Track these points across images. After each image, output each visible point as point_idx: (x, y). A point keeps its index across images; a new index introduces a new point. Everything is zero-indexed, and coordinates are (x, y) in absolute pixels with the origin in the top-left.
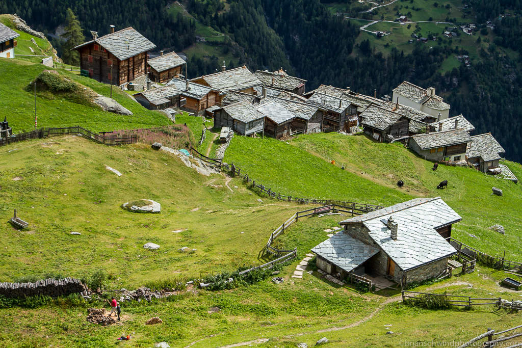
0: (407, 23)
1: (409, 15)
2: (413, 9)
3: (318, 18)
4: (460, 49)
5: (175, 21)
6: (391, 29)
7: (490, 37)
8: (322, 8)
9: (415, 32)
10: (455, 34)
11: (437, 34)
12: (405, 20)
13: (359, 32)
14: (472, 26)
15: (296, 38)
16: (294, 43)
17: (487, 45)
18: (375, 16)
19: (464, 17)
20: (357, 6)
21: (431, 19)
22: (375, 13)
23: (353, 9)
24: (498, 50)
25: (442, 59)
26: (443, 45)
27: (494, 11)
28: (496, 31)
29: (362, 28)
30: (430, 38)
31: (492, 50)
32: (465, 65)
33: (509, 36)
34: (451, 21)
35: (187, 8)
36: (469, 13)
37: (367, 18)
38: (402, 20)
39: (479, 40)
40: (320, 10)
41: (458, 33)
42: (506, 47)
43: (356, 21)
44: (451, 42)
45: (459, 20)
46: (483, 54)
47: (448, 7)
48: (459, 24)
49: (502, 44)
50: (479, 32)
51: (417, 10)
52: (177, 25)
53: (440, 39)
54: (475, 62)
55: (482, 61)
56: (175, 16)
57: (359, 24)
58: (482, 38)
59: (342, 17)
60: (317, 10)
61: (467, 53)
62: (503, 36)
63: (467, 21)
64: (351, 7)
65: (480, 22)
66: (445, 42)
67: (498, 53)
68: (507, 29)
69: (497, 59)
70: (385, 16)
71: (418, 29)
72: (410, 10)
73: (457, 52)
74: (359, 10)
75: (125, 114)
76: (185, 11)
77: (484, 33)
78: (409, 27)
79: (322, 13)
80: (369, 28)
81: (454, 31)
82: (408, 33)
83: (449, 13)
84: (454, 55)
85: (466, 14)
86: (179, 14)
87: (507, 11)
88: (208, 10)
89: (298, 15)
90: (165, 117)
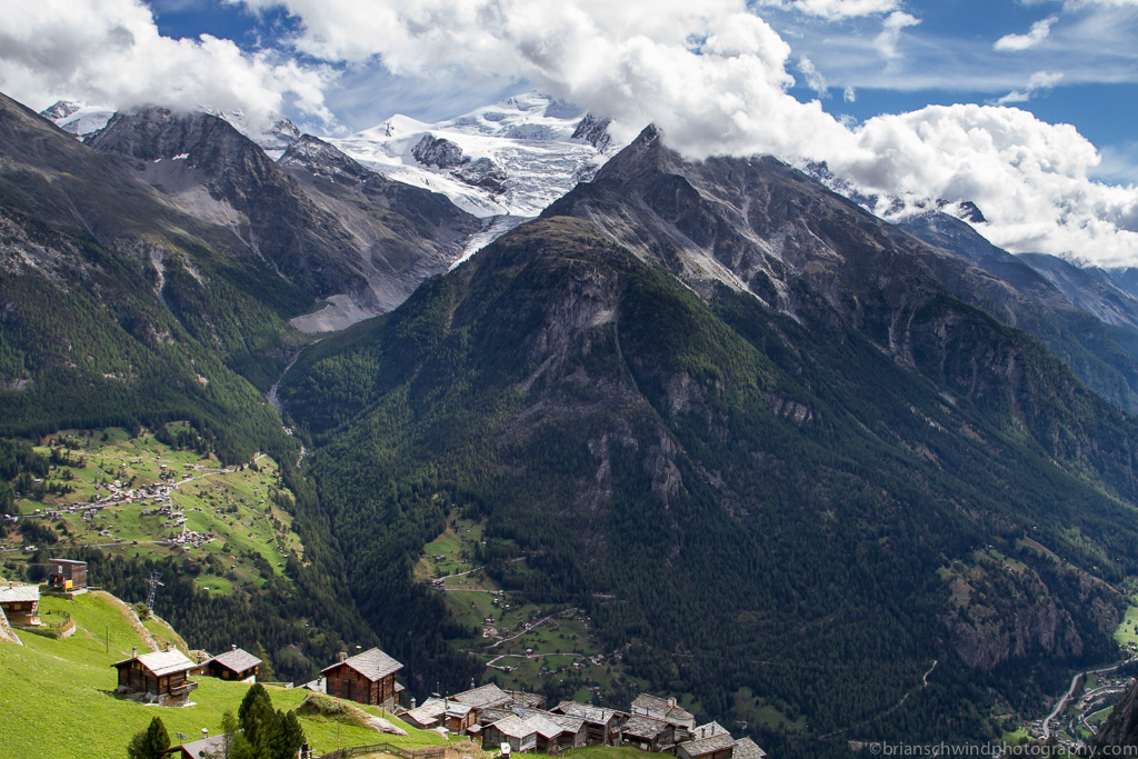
0: (535, 656)
1: (535, 648)
2: (539, 641)
3: (442, 656)
4: (590, 680)
5: (290, 665)
6: (518, 663)
7: (619, 666)
8: (445, 644)
9: (544, 665)
10: (583, 665)
11: (566, 667)
12: (532, 653)
13: (486, 667)
14: (601, 656)
15: (420, 678)
16: (418, 683)
17: (617, 675)
18: (502, 651)
19: (591, 647)
20: (481, 641)
21: (558, 651)
22: (501, 647)
23: (478, 644)
24: (628, 679)
25: (573, 692)
26: (573, 677)
27: (620, 641)
28: (625, 660)
29: (488, 664)
30: (560, 670)
31: (623, 680)
32: (597, 697)
33: (638, 665)
34: (579, 652)
35: (302, 651)
36: (596, 643)
37: (493, 653)
38: (529, 654)
39: (609, 671)
40: (443, 647)
41: (587, 664)
42: (636, 676)
43: (481, 656)
44: (580, 674)
45: (587, 650)
46: (614, 685)
47: (574, 638)
48: (588, 655)
49: (632, 673)
50: (607, 662)
51: (544, 642)
52: (293, 669)
53: (569, 671)
54: (607, 693)
55: (613, 692)
56: (290, 659)
57: (485, 659)
58: (612, 668)
59: (467, 653)
60: (440, 646)
61: (597, 685)
62: (633, 665)
63: (595, 651)
64: (475, 643)
65: (607, 651)
66: (575, 674)
67: (629, 684)
68: (635, 658)
69: (629, 689)
70: (511, 650)
71: (546, 662)
72: (537, 643)
73: (587, 684)
74: (484, 645)
75: (401, 735)
76: (300, 654)
77: (613, 663)
78: (537, 660)
79: (445, 650)
80: (496, 663)
81: (583, 662)
82: (536, 666)
83: (576, 644)
84: (584, 686)
85: (593, 644)
86: (294, 658)
87: (633, 639)
88: (325, 652)
89: (419, 654)
90: (438, 735)
